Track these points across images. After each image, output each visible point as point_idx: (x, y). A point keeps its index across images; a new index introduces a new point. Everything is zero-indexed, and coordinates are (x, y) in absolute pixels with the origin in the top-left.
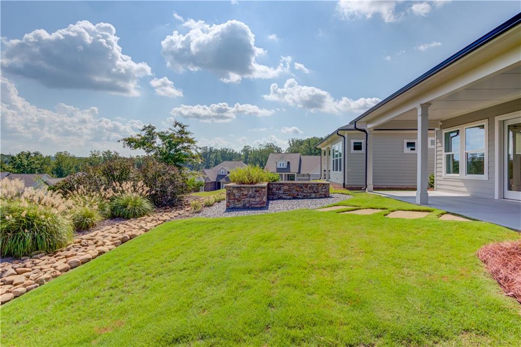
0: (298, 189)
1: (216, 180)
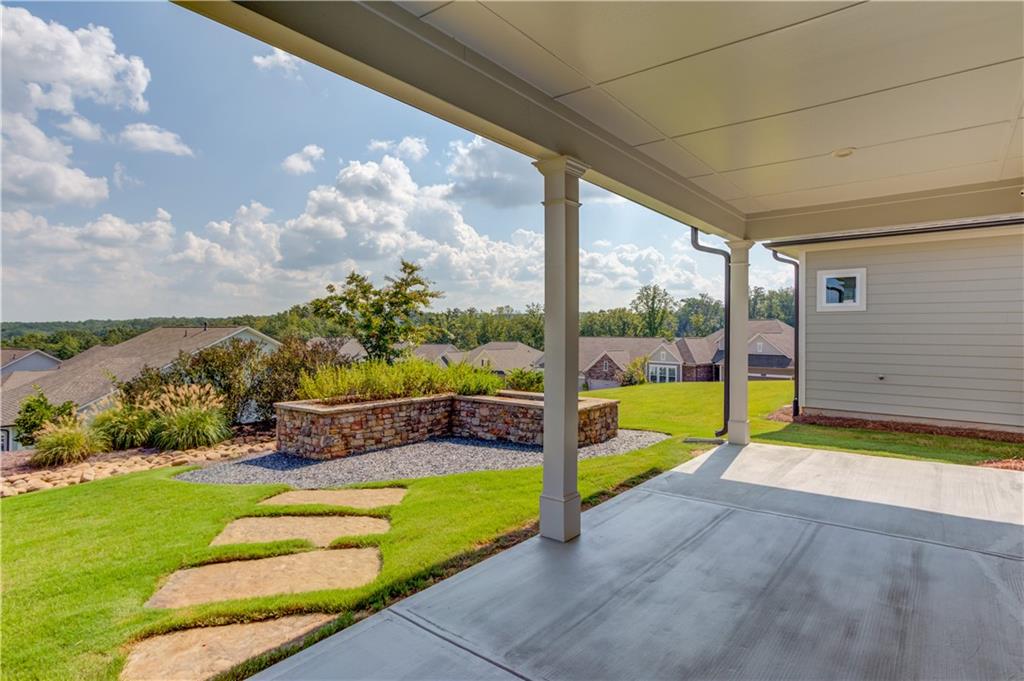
0: (508, 419)
1: (711, 362)
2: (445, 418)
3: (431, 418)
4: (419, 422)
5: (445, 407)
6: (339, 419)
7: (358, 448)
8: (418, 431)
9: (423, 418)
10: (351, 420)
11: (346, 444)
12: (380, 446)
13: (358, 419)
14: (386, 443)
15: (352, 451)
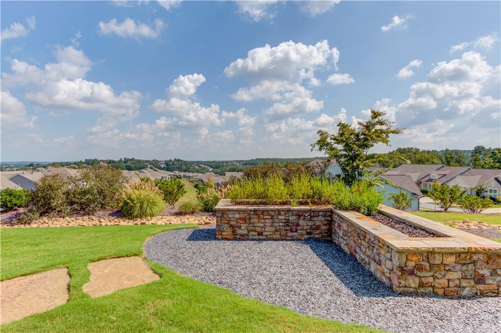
2: (325, 225)
3: (310, 223)
4: (298, 225)
5: (325, 216)
6: (227, 214)
7: (242, 235)
8: (296, 231)
9: (301, 222)
10: (237, 216)
11: (233, 232)
12: (261, 237)
13: (243, 216)
14: (266, 236)
15: (238, 237)
